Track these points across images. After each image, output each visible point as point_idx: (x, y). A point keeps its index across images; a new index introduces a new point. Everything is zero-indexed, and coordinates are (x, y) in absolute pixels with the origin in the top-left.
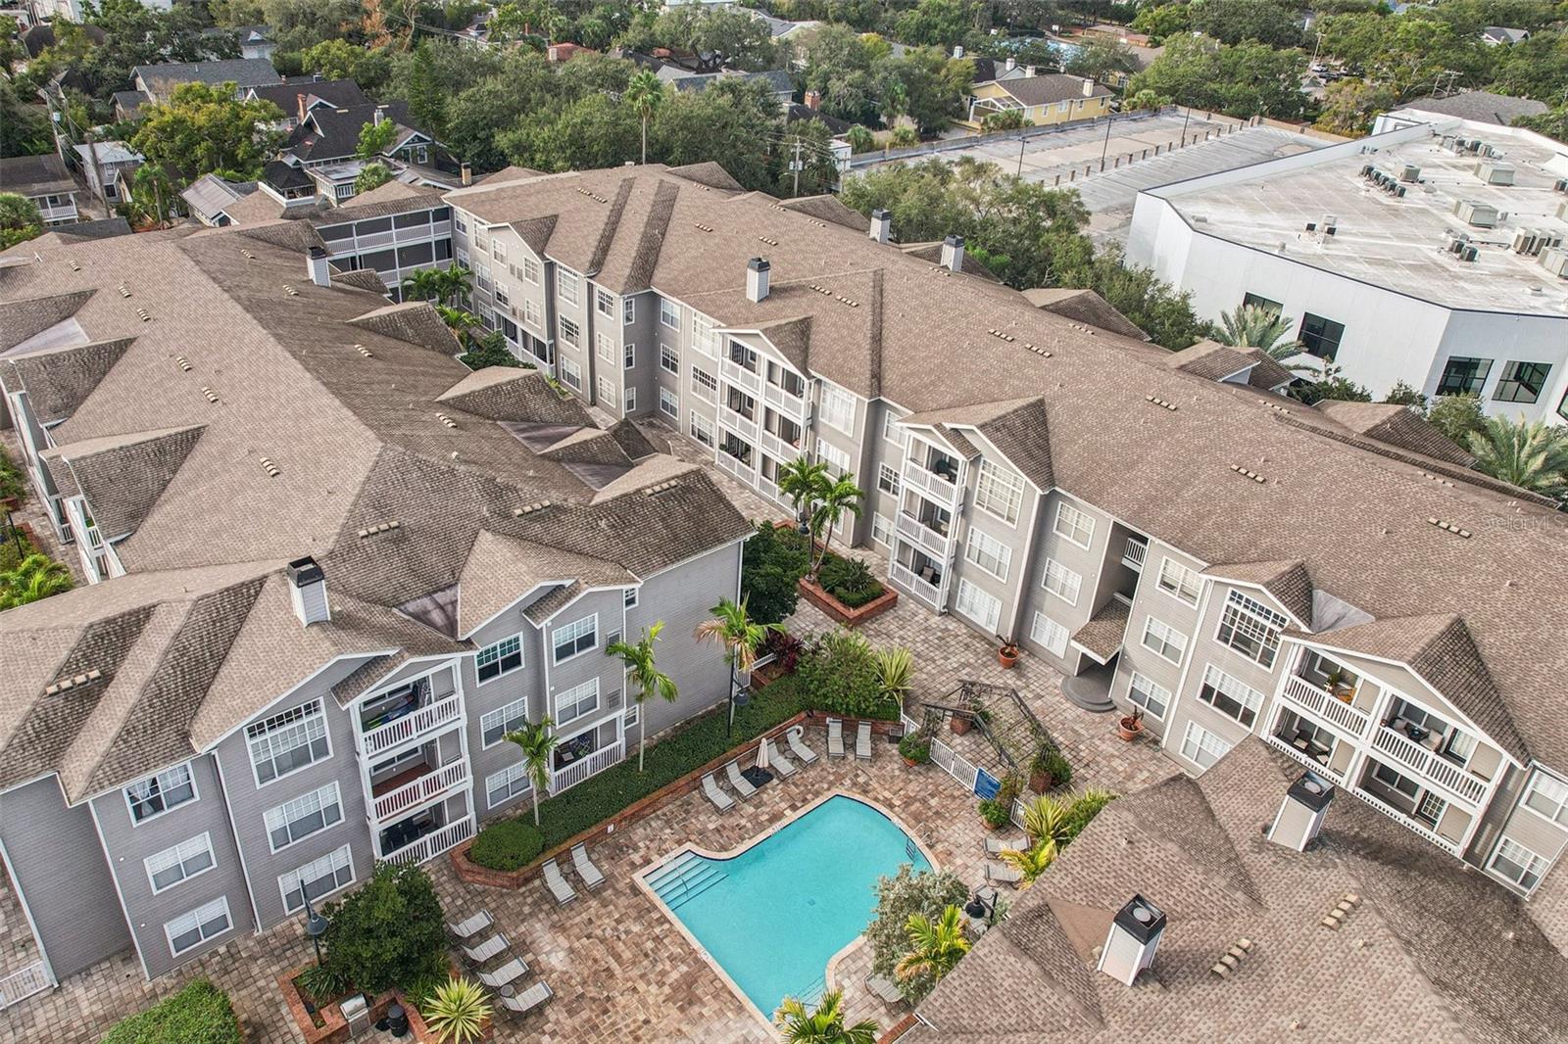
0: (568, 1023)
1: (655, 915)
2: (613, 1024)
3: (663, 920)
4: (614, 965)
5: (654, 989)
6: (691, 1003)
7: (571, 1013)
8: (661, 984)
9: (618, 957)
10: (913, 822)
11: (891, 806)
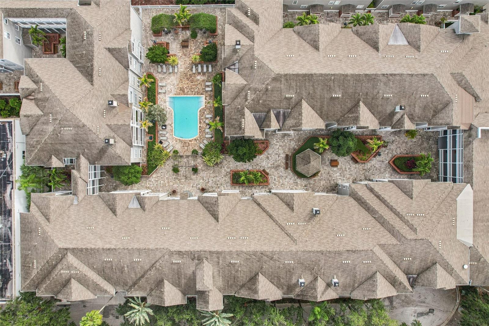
0: (189, 73)
2: (185, 78)
3: (195, 94)
4: (193, 84)
6: (180, 89)
7: (190, 75)
8: (186, 88)
9: (194, 85)
10: (185, 141)
11: (190, 141)
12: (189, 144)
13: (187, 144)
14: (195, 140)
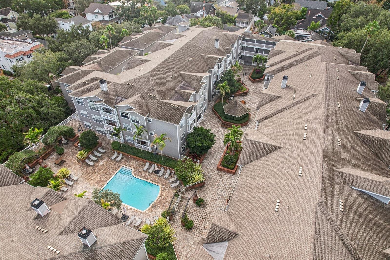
0: (89, 170)
1: (115, 171)
2: (90, 175)
3: (114, 173)
5: (99, 177)
6: (97, 183)
8: (100, 178)
10: (158, 202)
11: (161, 196)
12: (163, 199)
13: (163, 200)
14: (163, 190)
